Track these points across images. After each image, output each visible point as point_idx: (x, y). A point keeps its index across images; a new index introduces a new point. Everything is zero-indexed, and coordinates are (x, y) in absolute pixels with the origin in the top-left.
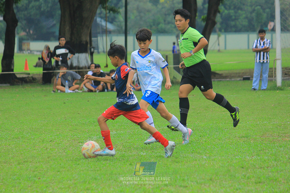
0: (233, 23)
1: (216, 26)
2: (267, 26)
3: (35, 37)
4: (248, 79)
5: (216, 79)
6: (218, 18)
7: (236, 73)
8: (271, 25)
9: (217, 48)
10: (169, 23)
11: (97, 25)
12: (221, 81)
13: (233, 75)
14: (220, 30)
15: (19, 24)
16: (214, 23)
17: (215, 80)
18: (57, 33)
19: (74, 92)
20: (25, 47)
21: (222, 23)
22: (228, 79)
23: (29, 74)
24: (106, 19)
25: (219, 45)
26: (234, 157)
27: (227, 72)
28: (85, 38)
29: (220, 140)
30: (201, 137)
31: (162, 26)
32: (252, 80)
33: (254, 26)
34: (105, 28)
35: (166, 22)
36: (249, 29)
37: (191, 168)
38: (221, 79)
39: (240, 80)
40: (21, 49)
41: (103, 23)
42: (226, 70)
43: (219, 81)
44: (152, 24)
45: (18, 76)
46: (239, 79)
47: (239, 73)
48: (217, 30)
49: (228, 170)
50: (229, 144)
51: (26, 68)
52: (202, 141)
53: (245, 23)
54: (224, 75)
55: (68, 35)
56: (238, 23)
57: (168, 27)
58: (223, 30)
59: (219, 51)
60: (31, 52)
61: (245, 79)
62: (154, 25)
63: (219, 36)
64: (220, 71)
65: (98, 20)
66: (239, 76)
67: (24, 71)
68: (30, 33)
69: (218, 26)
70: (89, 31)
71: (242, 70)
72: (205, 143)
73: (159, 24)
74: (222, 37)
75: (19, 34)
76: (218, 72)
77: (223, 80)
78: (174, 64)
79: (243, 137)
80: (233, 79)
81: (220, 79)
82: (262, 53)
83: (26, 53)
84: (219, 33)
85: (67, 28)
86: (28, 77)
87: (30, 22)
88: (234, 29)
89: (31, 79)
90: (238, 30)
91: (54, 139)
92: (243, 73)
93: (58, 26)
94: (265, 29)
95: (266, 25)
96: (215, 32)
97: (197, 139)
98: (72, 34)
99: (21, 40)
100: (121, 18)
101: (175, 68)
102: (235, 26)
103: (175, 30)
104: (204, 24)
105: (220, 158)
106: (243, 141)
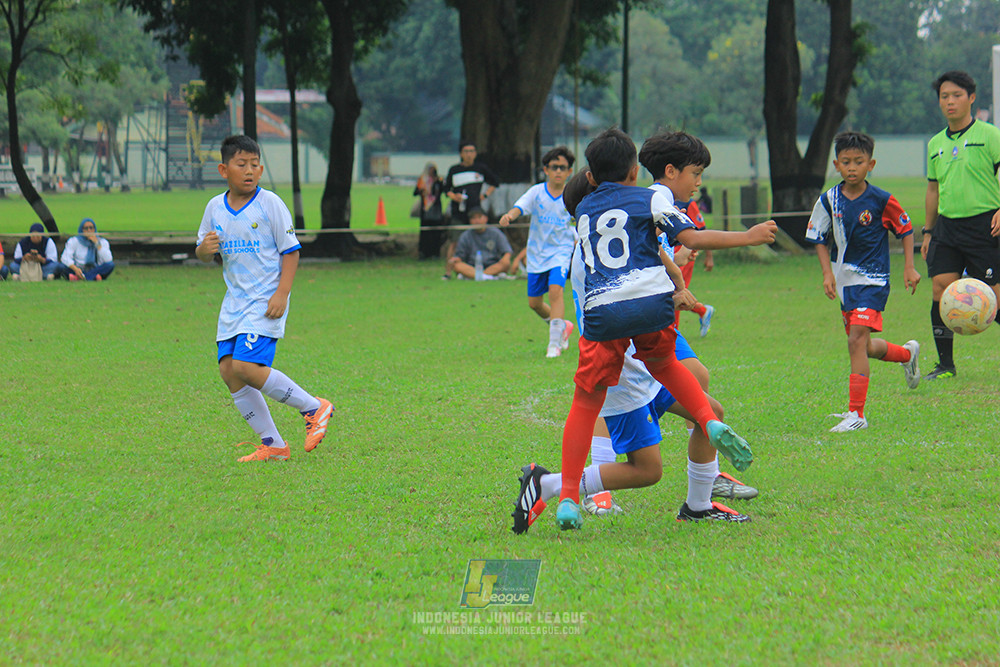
0: (887, 112)
1: (845, 119)
3: (403, 143)
6: (852, 100)
10: (730, 111)
11: (555, 115)
15: (364, 111)
16: (843, 112)
18: (456, 135)
19: (496, 278)
20: (377, 167)
21: (860, 112)
23: (387, 234)
24: (576, 100)
26: (890, 442)
28: (524, 147)
30: (808, 392)
31: (712, 118)
34: (573, 122)
35: (724, 109)
37: (785, 470)
40: (367, 173)
41: (569, 110)
44: (689, 113)
45: (361, 239)
49: (876, 475)
50: (879, 411)
51: (380, 219)
52: (811, 402)
53: (918, 111)
55: (482, 136)
56: (900, 112)
57: (729, 119)
60: (393, 180)
62: (693, 114)
65: (557, 101)
67: (374, 226)
68: (389, 132)
69: (850, 118)
70: (535, 128)
72: (820, 407)
73: (705, 111)
75: (365, 135)
78: (743, 213)
83: (379, 182)
85: (482, 122)
86: (385, 242)
87: (392, 106)
89: (392, 246)
90: (900, 130)
91: (448, 395)
93: (458, 116)
97: (800, 398)
98: (493, 136)
99: (368, 151)
100: (613, 96)
102: (893, 119)
103: (744, 129)
104: (816, 113)
105: (855, 445)
106: (912, 403)
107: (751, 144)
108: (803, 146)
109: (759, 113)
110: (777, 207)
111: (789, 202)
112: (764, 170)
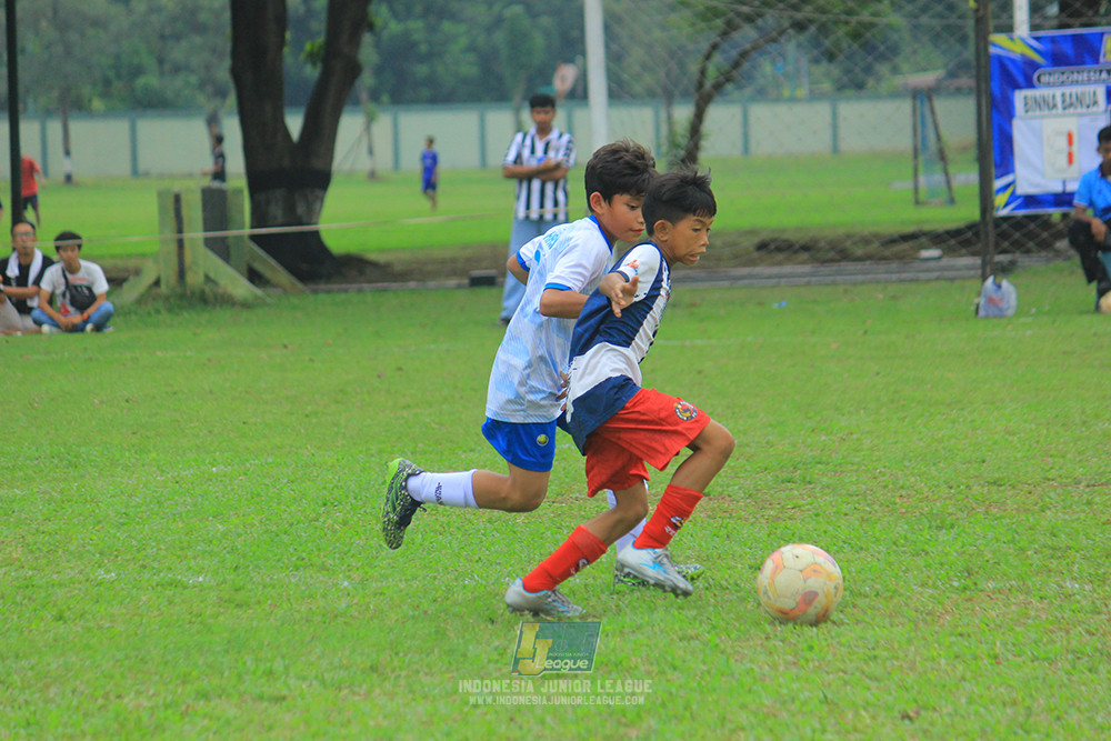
0: (422, 70)
1: (358, 83)
2: (548, 81)
4: (489, 282)
5: (370, 282)
6: (368, 52)
7: (443, 262)
8: (565, 77)
9: (364, 164)
10: (177, 69)
12: (385, 290)
13: (430, 267)
14: (375, 96)
16: (354, 70)
17: (366, 285)
21: (379, 71)
22: (412, 284)
25: (371, 152)
27: (407, 256)
31: (150, 80)
32: (502, 285)
33: (500, 79)
35: (167, 67)
36: (485, 89)
38: (386, 285)
39: (459, 287)
42: (404, 250)
43: (379, 290)
44: (111, 74)
46: (453, 282)
47: (453, 260)
48: (364, 96)
53: (469, 68)
54: (398, 268)
56: (440, 69)
57: (178, 82)
58: (385, 98)
59: (373, 176)
61: (477, 282)
62: (119, 76)
63: (370, 120)
64: (382, 251)
66: (454, 273)
69: (367, 79)
71: (465, 247)
73: (138, 71)
74: (383, 123)
76: (372, 257)
77: (395, 285)
78: (206, 229)
80: (431, 284)
81: (383, 282)
82: (536, 184)
84: (371, 106)
88: (425, 92)
90: (441, 96)
92: (468, 260)
94: (543, 90)
95: (546, 75)
96: (357, 102)
101: (209, 243)
102: (431, 81)
103: (201, 98)
104: (312, 73)
107: (213, 121)
108: (295, 124)
109: (223, 73)
110: (259, 218)
111: (276, 210)
112: (236, 163)
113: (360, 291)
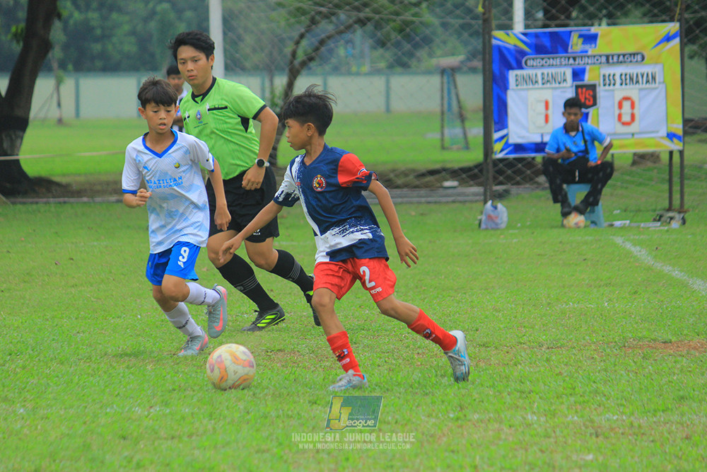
0: (97, 47)
1: (50, 55)
5: (54, 197)
6: (57, 34)
7: (108, 183)
9: (54, 113)
12: (65, 203)
13: (99, 188)
14: (63, 66)
16: (47, 46)
17: (51, 200)
21: (66, 47)
22: (85, 199)
25: (59, 105)
26: (101, 408)
27: (82, 179)
29: (62, 364)
33: (152, 55)
36: (140, 63)
38: (66, 199)
42: (79, 175)
43: (60, 203)
48: (55, 65)
49: (84, 446)
50: (88, 374)
52: (13, 366)
53: (130, 47)
54: (75, 188)
56: (110, 47)
58: (70, 67)
59: (60, 121)
63: (59, 82)
64: (64, 175)
69: (56, 53)
72: (23, 371)
74: (68, 85)
76: (57, 179)
77: (72, 200)
79: (127, 355)
80: (98, 199)
81: (64, 197)
84: (61, 73)
88: (99, 64)
90: (110, 66)
96: (50, 70)
102: (103, 55)
104: (17, 48)
105: (62, 412)
106: (125, 365)
108: (3, 83)
113: (46, 203)
